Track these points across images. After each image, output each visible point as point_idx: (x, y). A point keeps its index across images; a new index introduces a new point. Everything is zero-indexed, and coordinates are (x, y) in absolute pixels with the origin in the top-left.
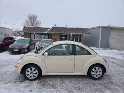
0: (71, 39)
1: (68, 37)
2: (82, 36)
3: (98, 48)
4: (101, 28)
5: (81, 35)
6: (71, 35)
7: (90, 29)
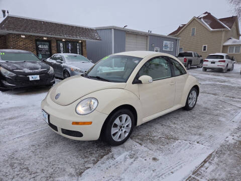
0: (62, 49)
1: (54, 45)
2: (84, 44)
3: (111, 67)
4: (113, 30)
5: (82, 43)
6: (61, 41)
7: (96, 30)
